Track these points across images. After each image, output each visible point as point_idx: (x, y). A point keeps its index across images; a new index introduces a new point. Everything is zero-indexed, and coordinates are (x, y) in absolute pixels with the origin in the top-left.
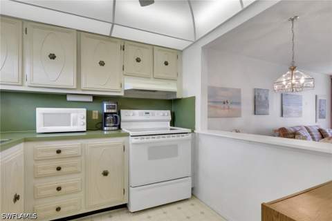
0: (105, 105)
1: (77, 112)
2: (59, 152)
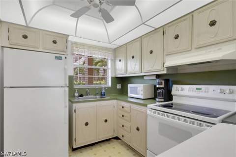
0: (157, 81)
1: (140, 87)
2: (123, 107)
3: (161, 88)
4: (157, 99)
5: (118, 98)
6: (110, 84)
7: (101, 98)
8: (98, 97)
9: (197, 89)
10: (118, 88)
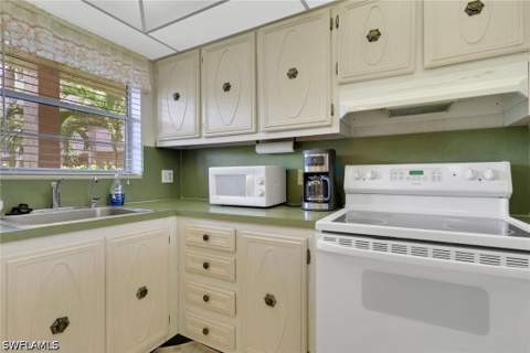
0: (306, 156)
1: (254, 172)
2: (206, 238)
3: (318, 174)
4: (306, 205)
5: (181, 209)
6: (137, 167)
7: (113, 213)
8: (98, 210)
9: (411, 173)
10: (164, 180)
